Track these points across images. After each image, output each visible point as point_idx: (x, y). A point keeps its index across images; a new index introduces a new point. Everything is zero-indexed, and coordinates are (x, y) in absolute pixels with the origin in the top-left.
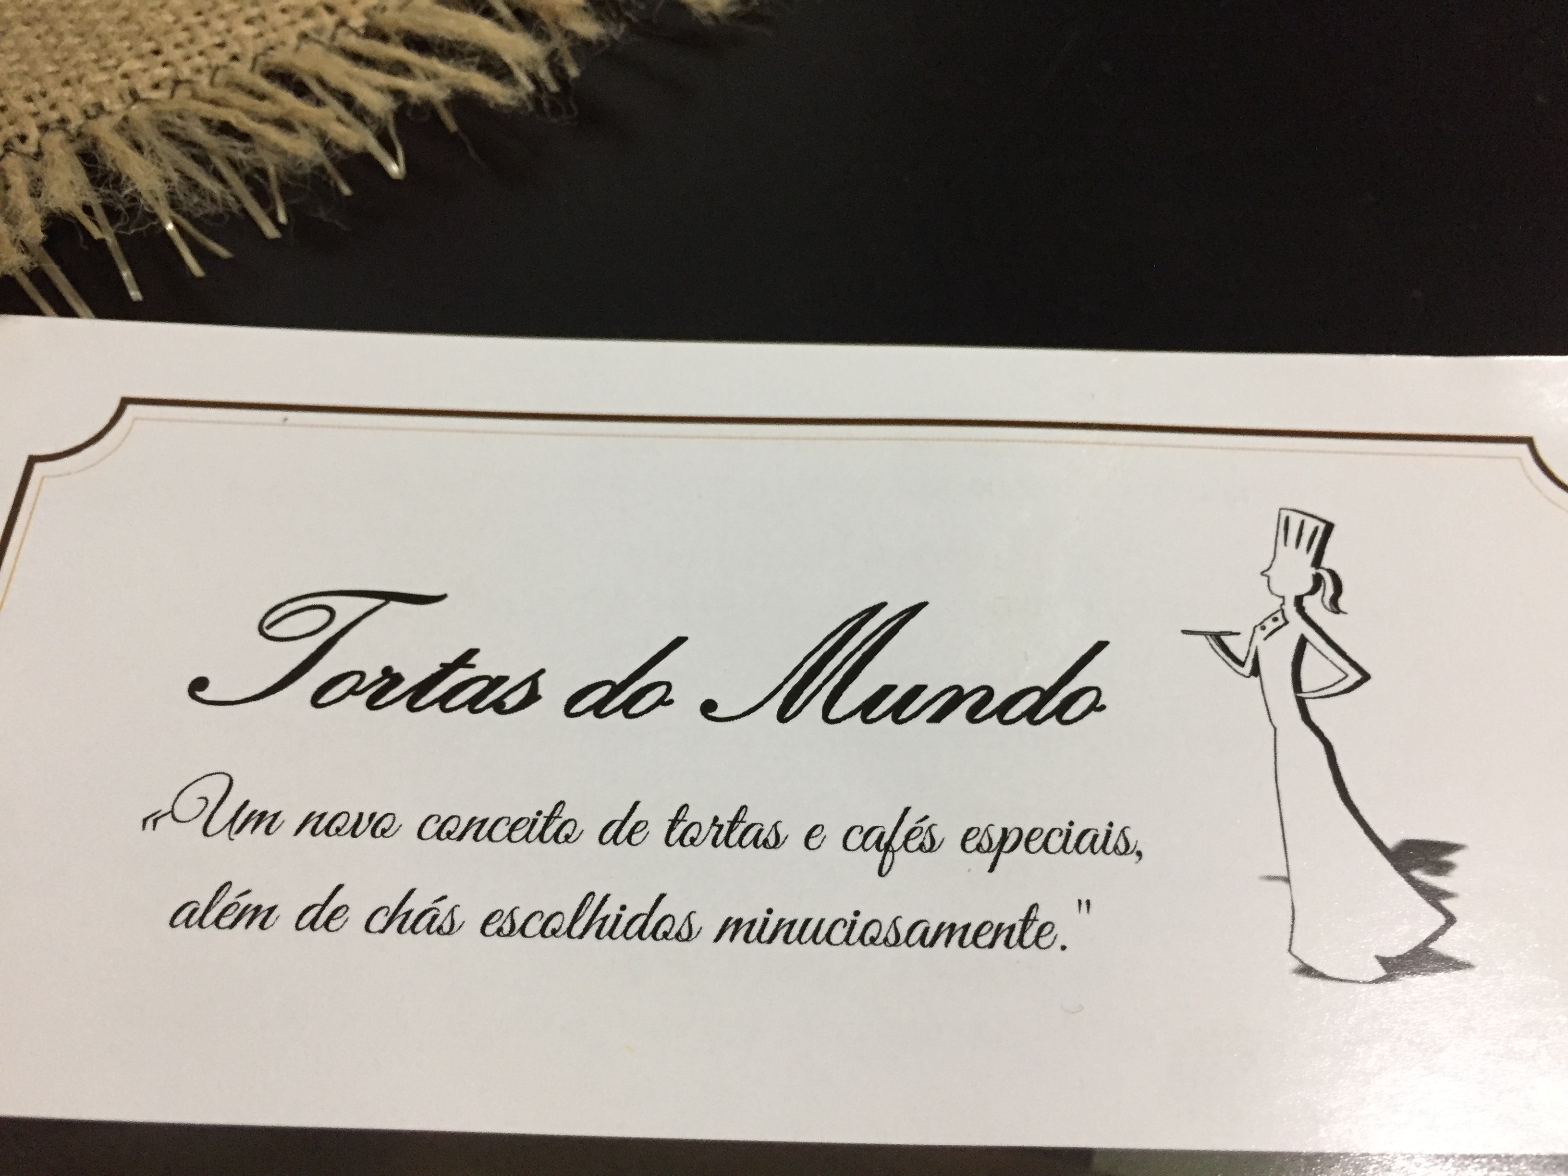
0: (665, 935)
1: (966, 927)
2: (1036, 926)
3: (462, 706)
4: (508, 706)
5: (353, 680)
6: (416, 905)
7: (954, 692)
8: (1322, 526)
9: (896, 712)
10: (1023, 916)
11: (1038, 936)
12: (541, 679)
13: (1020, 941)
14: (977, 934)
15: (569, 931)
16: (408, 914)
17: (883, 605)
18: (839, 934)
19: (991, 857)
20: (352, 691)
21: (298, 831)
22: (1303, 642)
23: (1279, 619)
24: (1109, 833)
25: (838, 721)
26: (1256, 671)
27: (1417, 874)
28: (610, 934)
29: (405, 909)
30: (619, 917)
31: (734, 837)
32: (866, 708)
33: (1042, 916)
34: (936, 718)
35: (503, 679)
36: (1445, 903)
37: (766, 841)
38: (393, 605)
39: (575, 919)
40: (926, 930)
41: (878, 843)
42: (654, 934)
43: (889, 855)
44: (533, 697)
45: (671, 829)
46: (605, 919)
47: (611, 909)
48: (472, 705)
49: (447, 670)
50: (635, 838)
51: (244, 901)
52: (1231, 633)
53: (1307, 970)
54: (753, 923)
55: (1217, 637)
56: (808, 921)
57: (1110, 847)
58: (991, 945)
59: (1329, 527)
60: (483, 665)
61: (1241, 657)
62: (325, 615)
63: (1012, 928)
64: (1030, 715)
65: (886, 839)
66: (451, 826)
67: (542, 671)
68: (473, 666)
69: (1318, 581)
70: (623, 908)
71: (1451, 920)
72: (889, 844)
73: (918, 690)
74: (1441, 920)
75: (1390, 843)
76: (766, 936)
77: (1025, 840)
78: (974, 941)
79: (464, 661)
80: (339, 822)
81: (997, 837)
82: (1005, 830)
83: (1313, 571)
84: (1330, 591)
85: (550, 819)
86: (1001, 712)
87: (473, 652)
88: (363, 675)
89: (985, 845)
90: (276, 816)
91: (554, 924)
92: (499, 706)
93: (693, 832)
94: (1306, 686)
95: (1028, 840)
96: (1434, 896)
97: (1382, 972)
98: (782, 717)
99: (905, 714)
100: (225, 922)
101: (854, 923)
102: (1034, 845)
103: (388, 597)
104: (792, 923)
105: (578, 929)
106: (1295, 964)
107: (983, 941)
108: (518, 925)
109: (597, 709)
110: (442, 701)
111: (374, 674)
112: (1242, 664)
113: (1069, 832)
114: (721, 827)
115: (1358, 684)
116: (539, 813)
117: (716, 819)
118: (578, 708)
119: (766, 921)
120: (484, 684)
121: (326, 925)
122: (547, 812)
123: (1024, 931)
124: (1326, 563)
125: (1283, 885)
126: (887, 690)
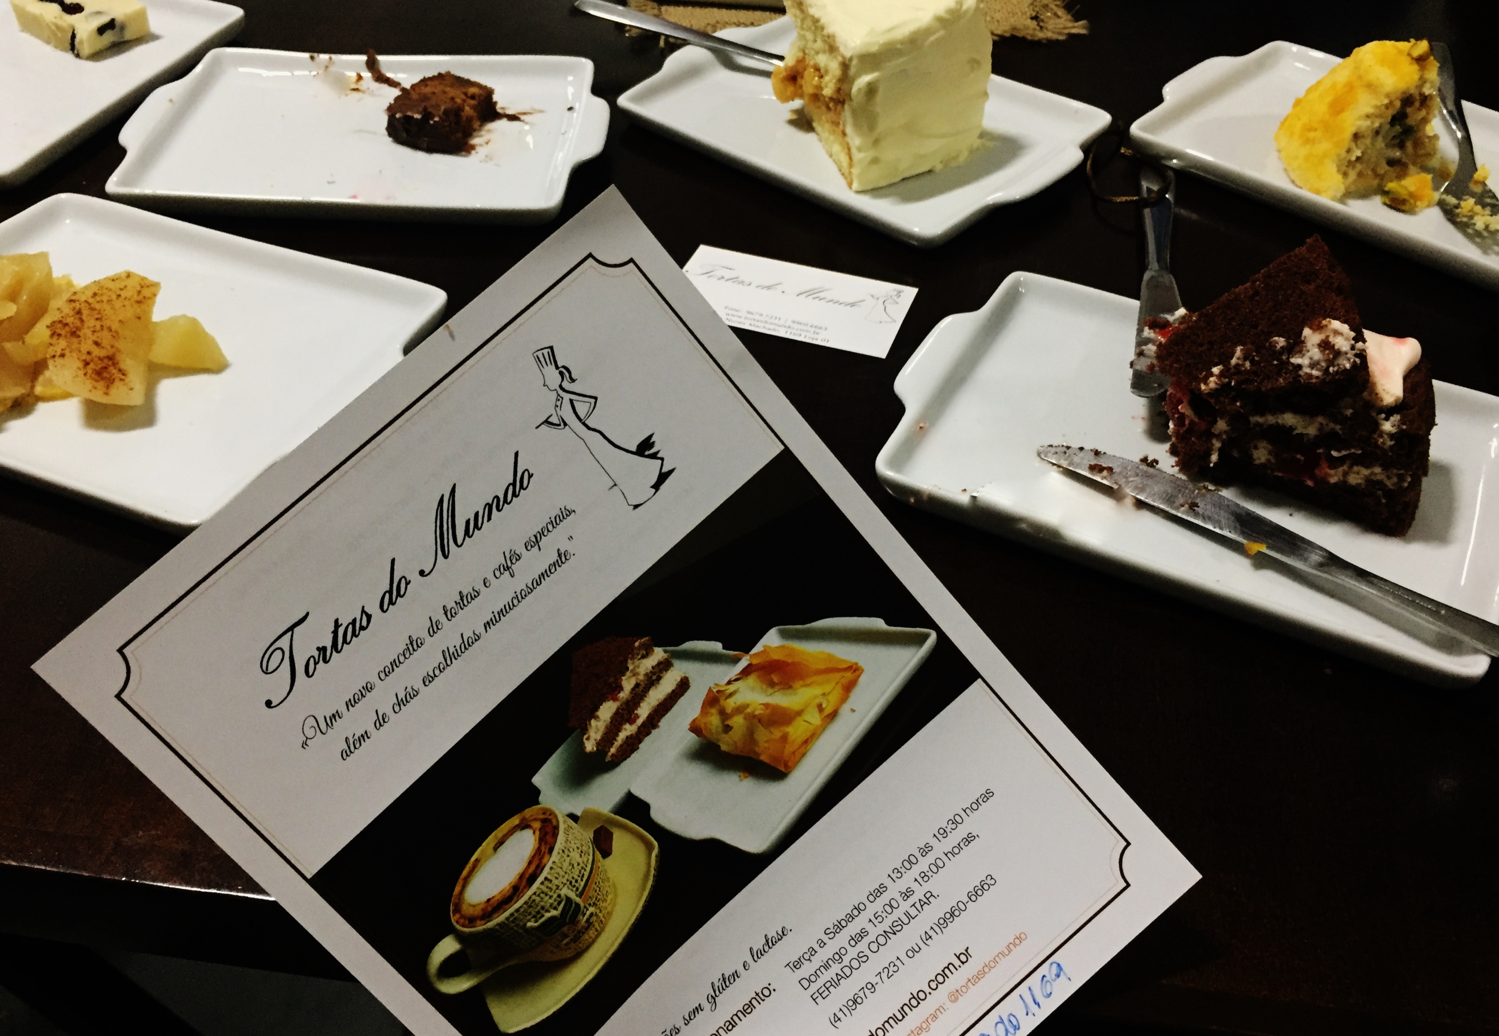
0: (472, 643)
1: (546, 571)
2: (563, 555)
3: (352, 638)
4: (365, 626)
5: (312, 660)
6: (401, 695)
7: (487, 507)
8: (549, 350)
9: (476, 526)
10: (557, 555)
11: (565, 557)
12: (365, 609)
13: (562, 562)
14: (550, 571)
15: (447, 665)
16: (402, 700)
17: (443, 496)
18: (515, 602)
19: (537, 546)
20: (316, 663)
21: (348, 710)
22: (571, 401)
23: (559, 398)
24: (562, 512)
25: (462, 544)
26: (565, 424)
27: (647, 453)
28: (458, 655)
29: (400, 699)
30: (456, 650)
31: (465, 602)
32: (467, 533)
33: (562, 551)
34: (489, 519)
35: (354, 620)
36: (659, 455)
37: (475, 596)
38: (296, 630)
39: (446, 660)
40: (536, 580)
41: (504, 569)
42: (469, 645)
43: (510, 570)
44: (369, 617)
45: (447, 616)
46: (453, 653)
47: (452, 650)
48: (354, 634)
49: (335, 633)
50: (440, 627)
51: (356, 737)
52: (550, 416)
53: (636, 507)
54: (491, 620)
55: (547, 422)
56: (505, 606)
57: (565, 516)
58: (556, 570)
59: (551, 348)
60: (345, 621)
61: (558, 422)
62: (279, 652)
63: (557, 561)
64: (515, 495)
65: (505, 565)
66: (387, 670)
67: (363, 607)
68: (342, 624)
69: (561, 373)
70: (455, 647)
71: (662, 459)
72: (507, 566)
73: (477, 514)
74: (660, 462)
75: (634, 449)
76: (498, 619)
77: (542, 533)
78: (551, 573)
79: (337, 625)
80: (356, 697)
81: (534, 539)
82: (534, 536)
83: (558, 371)
84: (567, 375)
85: (411, 643)
86: (505, 501)
87: (337, 621)
88: (313, 657)
89: (533, 544)
90: (337, 712)
91: (442, 667)
92: (362, 628)
93: (453, 611)
94: (582, 417)
95: (543, 533)
96: (654, 456)
97: (654, 490)
98: (446, 557)
99: (480, 525)
100: (357, 745)
101: (517, 596)
102: (545, 533)
103: (291, 629)
104: (502, 610)
105: (449, 662)
106: (632, 507)
107: (553, 570)
108: (433, 676)
109: (391, 602)
110: (345, 641)
111: (316, 654)
112: (559, 425)
113: (551, 521)
114: (459, 603)
115: (595, 403)
116: (407, 645)
117: (456, 602)
118: (385, 607)
119: (494, 616)
120: (350, 627)
121: (384, 722)
122: (408, 642)
123: (561, 559)
124: (560, 365)
125: (615, 487)
126: (468, 522)
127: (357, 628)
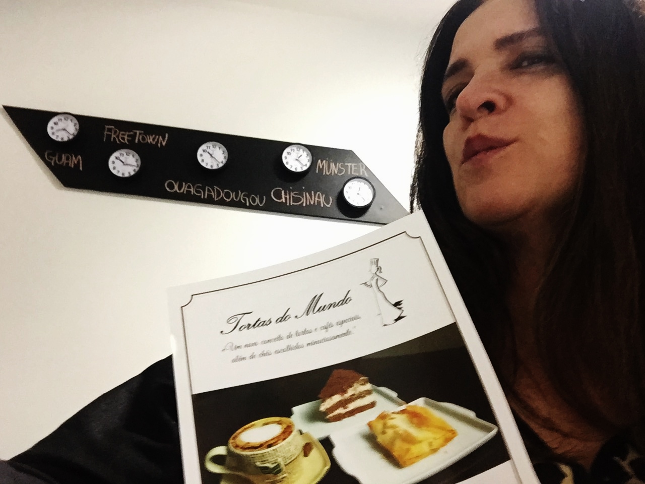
0: (300, 347)
1: (340, 335)
3: (261, 326)
4: (268, 324)
5: (244, 326)
6: (265, 352)
7: (330, 304)
15: (287, 350)
17: (317, 295)
18: (323, 341)
21: (245, 347)
22: (377, 280)
24: (356, 317)
25: (315, 313)
26: (371, 286)
27: (397, 306)
28: (293, 349)
31: (306, 333)
32: (319, 310)
33: (350, 330)
34: (329, 309)
35: (265, 321)
36: (402, 309)
37: (310, 332)
40: (335, 337)
43: (327, 329)
44: (271, 322)
45: (296, 334)
47: (292, 346)
49: (257, 321)
50: (292, 337)
51: (241, 357)
52: (367, 282)
53: (385, 325)
54: (311, 343)
55: (365, 283)
59: (378, 259)
60: (262, 320)
62: (236, 319)
66: (266, 342)
67: (271, 318)
69: (378, 269)
71: (403, 311)
73: (325, 306)
74: (401, 311)
75: (393, 303)
76: (314, 344)
80: (250, 345)
82: (342, 321)
84: (380, 270)
85: (279, 337)
87: (259, 318)
89: (340, 323)
90: (241, 346)
93: (300, 334)
94: (379, 285)
95: (346, 321)
96: (400, 309)
97: (395, 322)
98: (307, 315)
99: (324, 310)
100: (240, 360)
101: (325, 339)
103: (244, 314)
104: (317, 341)
106: (383, 325)
107: (343, 336)
110: (258, 326)
111: (247, 325)
112: (369, 286)
113: (351, 318)
114: (303, 332)
115: (386, 283)
118: (278, 322)
121: (254, 357)
123: (348, 333)
124: (379, 265)
125: (380, 315)
126: (321, 307)
127: (264, 324)
